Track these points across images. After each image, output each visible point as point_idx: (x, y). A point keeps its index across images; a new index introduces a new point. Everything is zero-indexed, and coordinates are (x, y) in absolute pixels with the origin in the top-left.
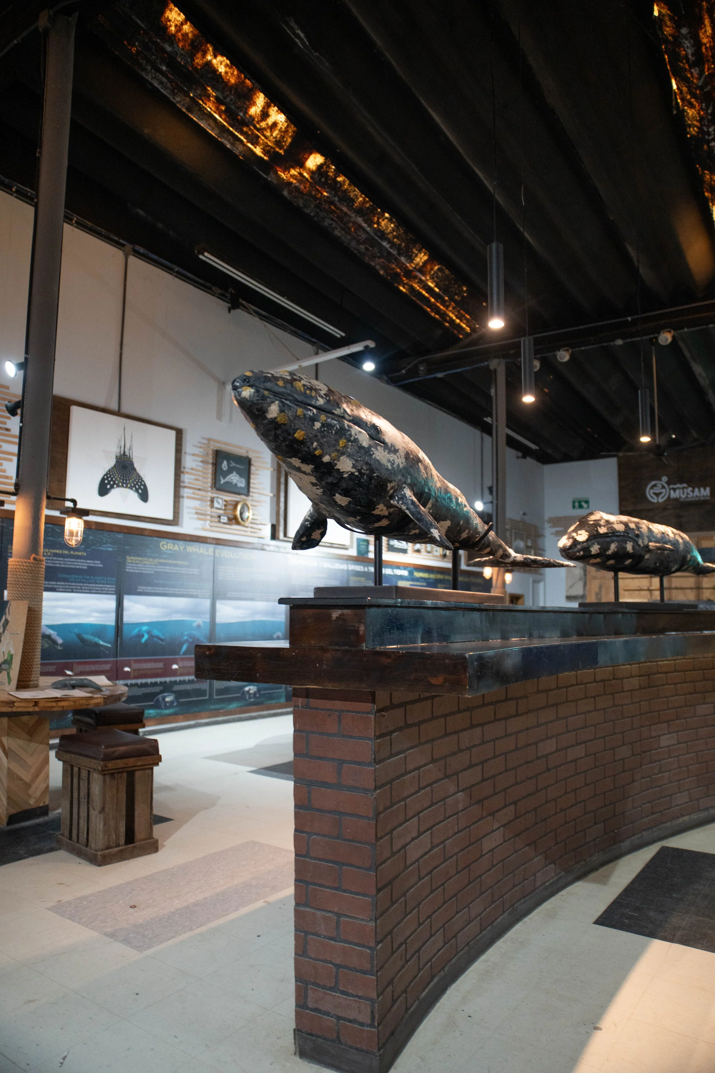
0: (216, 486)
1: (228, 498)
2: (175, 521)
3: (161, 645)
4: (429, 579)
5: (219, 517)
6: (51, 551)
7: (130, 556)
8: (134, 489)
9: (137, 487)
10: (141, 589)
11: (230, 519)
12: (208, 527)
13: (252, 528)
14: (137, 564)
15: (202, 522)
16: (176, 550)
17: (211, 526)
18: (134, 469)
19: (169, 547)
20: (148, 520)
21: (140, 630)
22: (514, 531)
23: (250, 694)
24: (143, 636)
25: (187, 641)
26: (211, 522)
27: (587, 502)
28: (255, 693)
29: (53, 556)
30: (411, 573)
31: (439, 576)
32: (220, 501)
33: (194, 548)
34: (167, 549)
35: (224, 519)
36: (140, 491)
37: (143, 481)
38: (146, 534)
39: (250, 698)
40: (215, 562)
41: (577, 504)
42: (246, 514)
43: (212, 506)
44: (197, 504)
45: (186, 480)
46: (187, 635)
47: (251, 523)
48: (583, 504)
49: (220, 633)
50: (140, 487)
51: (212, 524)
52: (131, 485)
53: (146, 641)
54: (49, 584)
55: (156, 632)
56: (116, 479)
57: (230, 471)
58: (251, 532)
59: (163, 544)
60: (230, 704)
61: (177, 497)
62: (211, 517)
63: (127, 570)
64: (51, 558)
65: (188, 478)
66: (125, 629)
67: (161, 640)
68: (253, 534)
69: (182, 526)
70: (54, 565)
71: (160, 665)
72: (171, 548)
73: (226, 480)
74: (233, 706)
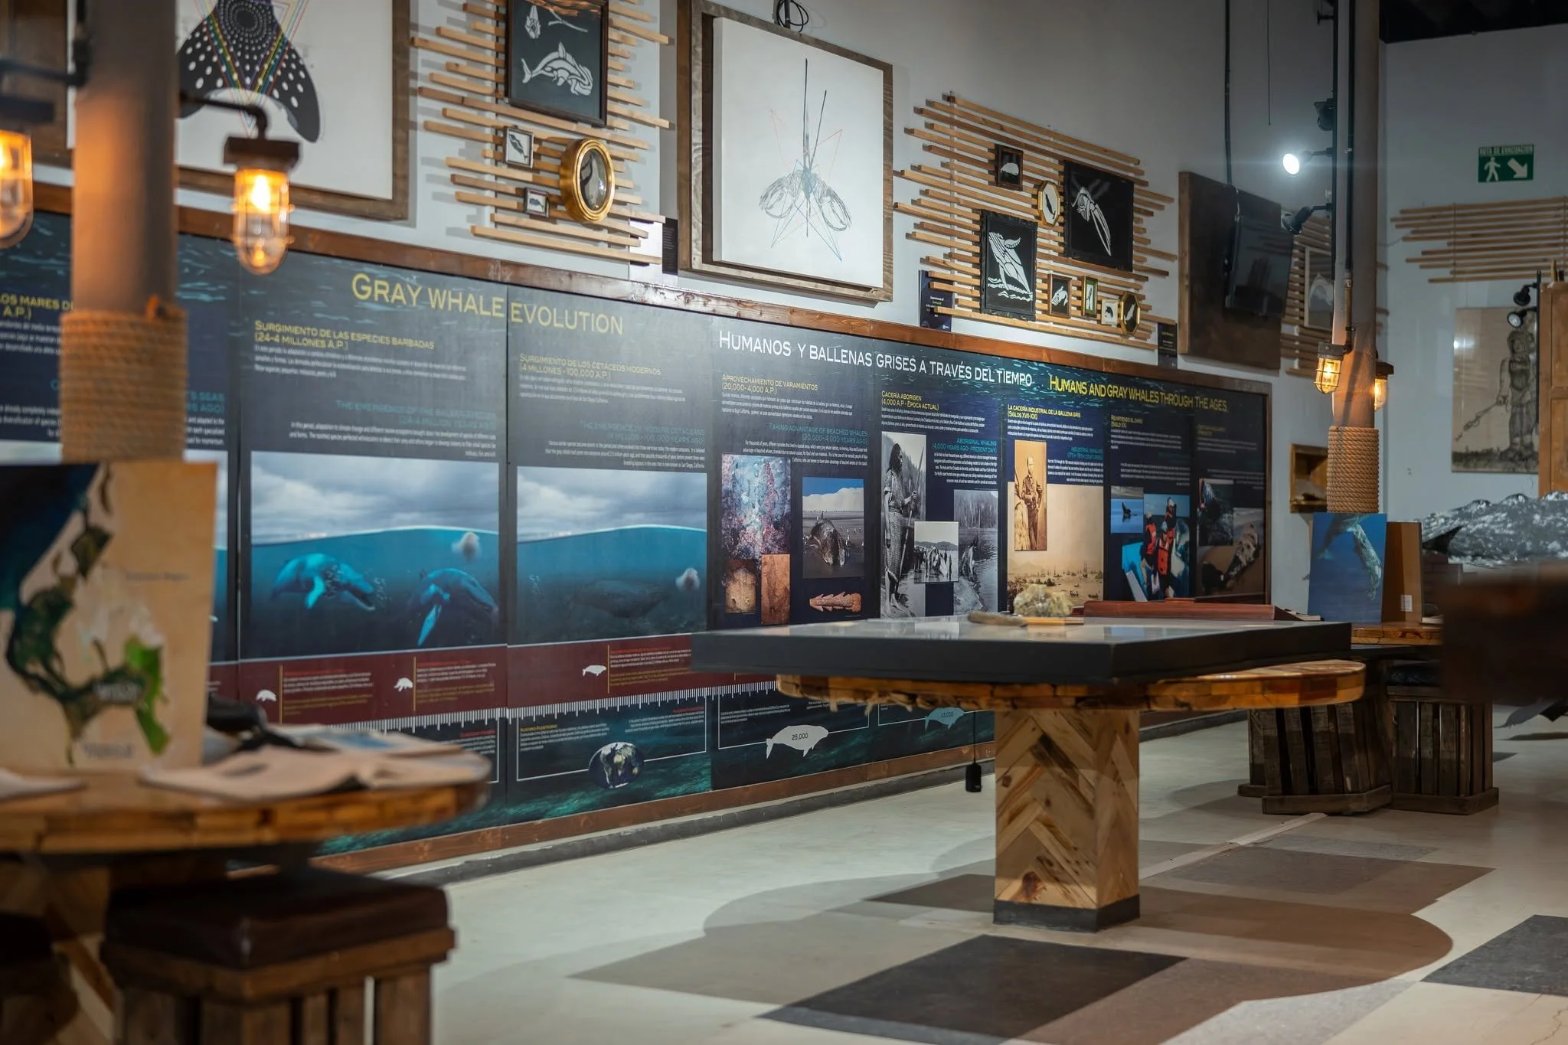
0: (508, 87)
1: (543, 133)
2: (397, 208)
3: (363, 611)
4: (1089, 397)
5: (522, 193)
6: (24, 300)
7: (265, 322)
8: (276, 93)
9: (285, 86)
10: (300, 429)
11: (551, 202)
12: (487, 225)
13: (612, 231)
14: (287, 346)
15: (472, 210)
16: (398, 302)
17: (497, 224)
18: (275, 26)
19: (377, 291)
20: (317, 199)
21: (301, 567)
22: (1308, 250)
23: (616, 766)
24: (310, 586)
25: (436, 599)
26: (497, 208)
27: (1527, 159)
28: (628, 764)
29: (33, 321)
30: (1041, 380)
31: (1116, 391)
32: (523, 140)
33: (448, 297)
34: (371, 299)
35: (537, 203)
36: (294, 102)
37: (303, 68)
38: (311, 246)
39: (615, 779)
40: (513, 340)
41: (1492, 165)
42: (596, 187)
43: (500, 159)
44: (451, 148)
45: (422, 70)
46: (436, 581)
47: (610, 215)
48: (1513, 164)
49: (530, 573)
50: (292, 85)
51: (501, 217)
52: (266, 80)
53: (320, 599)
54: (23, 415)
55: (347, 573)
56: (222, 58)
57: (545, 45)
58: (610, 244)
59: (361, 282)
60: (560, 801)
61: (402, 125)
62: (497, 192)
63: (258, 367)
64: (26, 326)
65: (427, 64)
66: (257, 560)
67: (364, 597)
68: (615, 253)
69: (413, 225)
70: (38, 350)
71: (362, 679)
72: (385, 293)
73: (538, 70)
74: (570, 806)
